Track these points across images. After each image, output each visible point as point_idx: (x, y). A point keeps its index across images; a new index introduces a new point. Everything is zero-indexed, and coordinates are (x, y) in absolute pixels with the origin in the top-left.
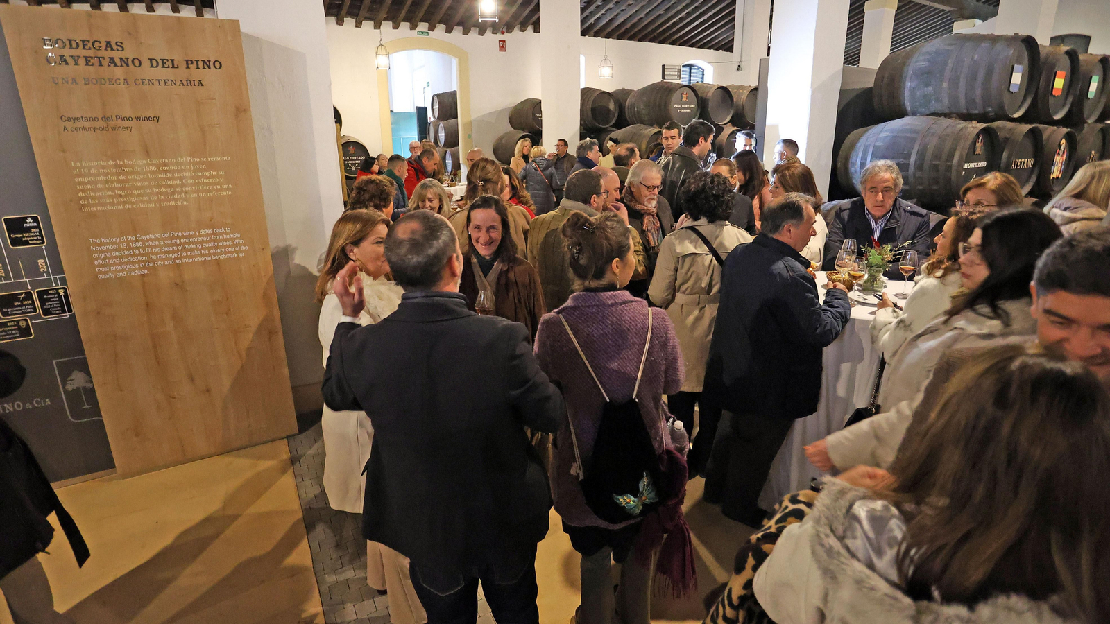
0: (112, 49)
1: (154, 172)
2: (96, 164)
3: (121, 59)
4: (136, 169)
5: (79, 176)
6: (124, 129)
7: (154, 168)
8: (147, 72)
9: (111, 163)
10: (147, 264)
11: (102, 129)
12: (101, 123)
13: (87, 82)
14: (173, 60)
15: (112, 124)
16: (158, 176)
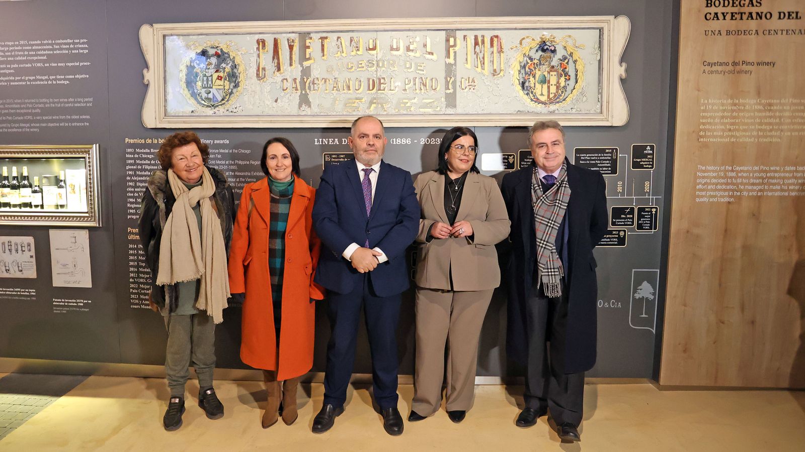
0: (753, 5)
1: (760, 111)
2: (719, 101)
3: (757, 13)
4: (747, 107)
5: (704, 111)
6: (746, 72)
7: (761, 107)
8: (775, 23)
9: (730, 101)
10: (735, 193)
11: (730, 72)
12: (730, 68)
13: (728, 33)
14: (797, 13)
15: (738, 68)
16: (764, 114)
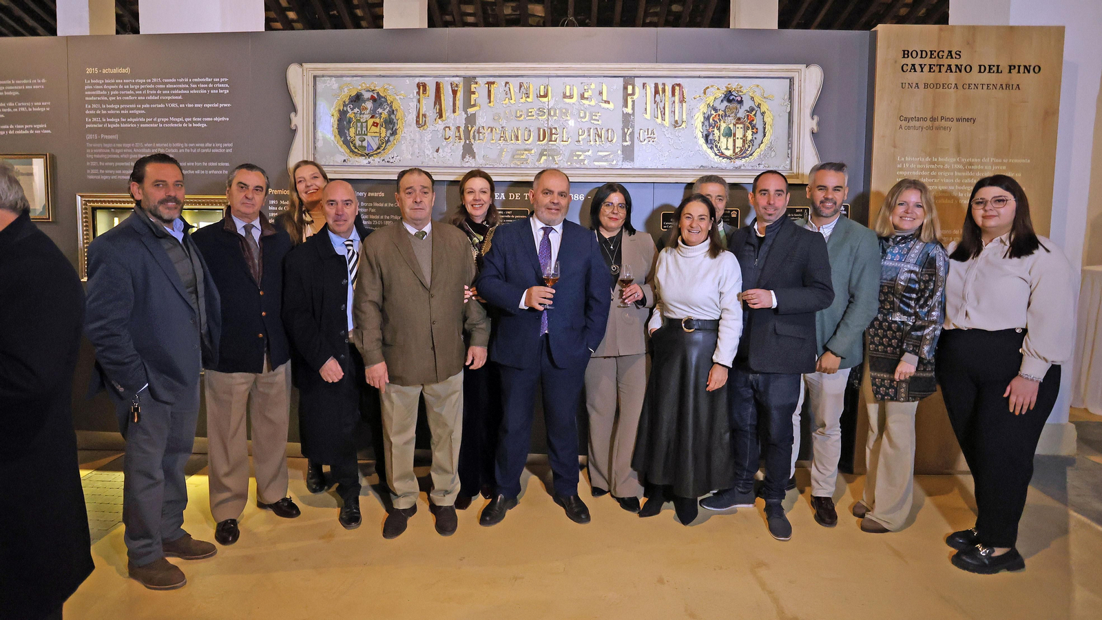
0: (952, 58)
1: (959, 170)
2: (916, 159)
3: (957, 66)
4: (947, 166)
5: (901, 169)
6: (945, 128)
7: (961, 167)
8: (975, 77)
9: (928, 159)
11: (929, 128)
12: (929, 123)
13: (926, 86)
14: (998, 66)
15: (937, 123)
16: (964, 174)
